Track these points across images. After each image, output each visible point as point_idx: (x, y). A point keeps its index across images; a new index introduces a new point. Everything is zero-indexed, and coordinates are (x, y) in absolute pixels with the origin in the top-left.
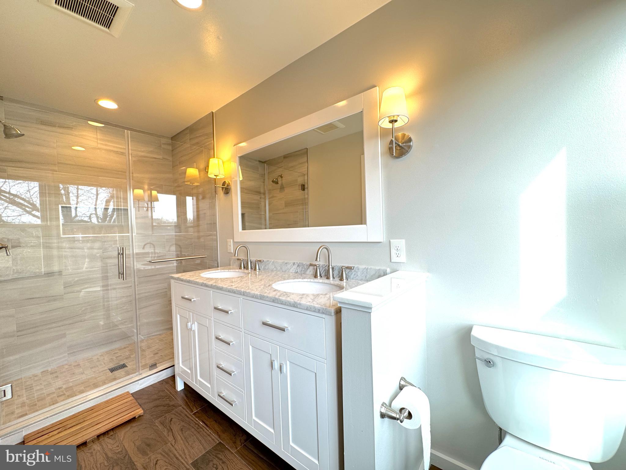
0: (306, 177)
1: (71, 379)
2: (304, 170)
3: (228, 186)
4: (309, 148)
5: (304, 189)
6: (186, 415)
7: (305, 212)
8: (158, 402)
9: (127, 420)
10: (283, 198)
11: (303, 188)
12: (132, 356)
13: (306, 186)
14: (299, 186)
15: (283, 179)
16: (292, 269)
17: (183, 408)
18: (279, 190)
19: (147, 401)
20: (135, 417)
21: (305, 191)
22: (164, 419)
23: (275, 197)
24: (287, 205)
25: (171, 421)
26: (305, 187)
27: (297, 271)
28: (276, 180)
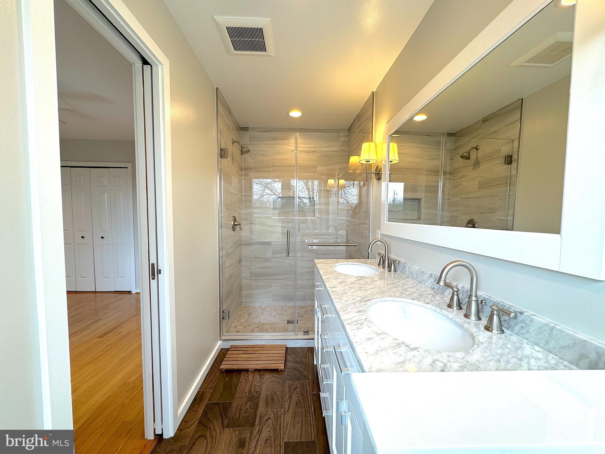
0: (516, 144)
1: (268, 318)
2: (513, 132)
3: (379, 171)
4: (525, 99)
5: (510, 163)
6: (307, 391)
7: (509, 195)
8: (297, 366)
9: (273, 368)
10: (477, 177)
11: (509, 160)
12: (304, 316)
13: (515, 157)
14: (502, 158)
15: (479, 151)
16: (429, 282)
17: (309, 382)
18: (472, 167)
19: (293, 360)
20: (278, 369)
21: (512, 165)
22: (293, 383)
23: (466, 176)
24: (483, 186)
25: (296, 389)
26: (513, 158)
27: (434, 288)
28: (467, 155)
